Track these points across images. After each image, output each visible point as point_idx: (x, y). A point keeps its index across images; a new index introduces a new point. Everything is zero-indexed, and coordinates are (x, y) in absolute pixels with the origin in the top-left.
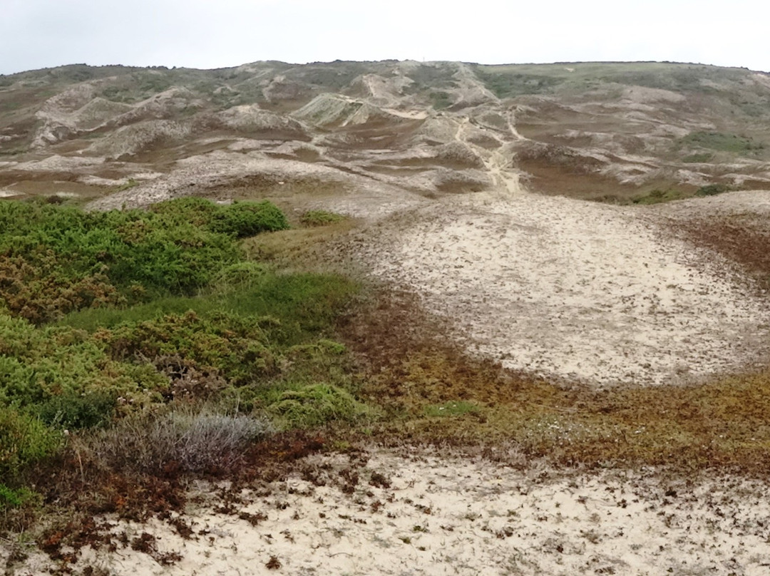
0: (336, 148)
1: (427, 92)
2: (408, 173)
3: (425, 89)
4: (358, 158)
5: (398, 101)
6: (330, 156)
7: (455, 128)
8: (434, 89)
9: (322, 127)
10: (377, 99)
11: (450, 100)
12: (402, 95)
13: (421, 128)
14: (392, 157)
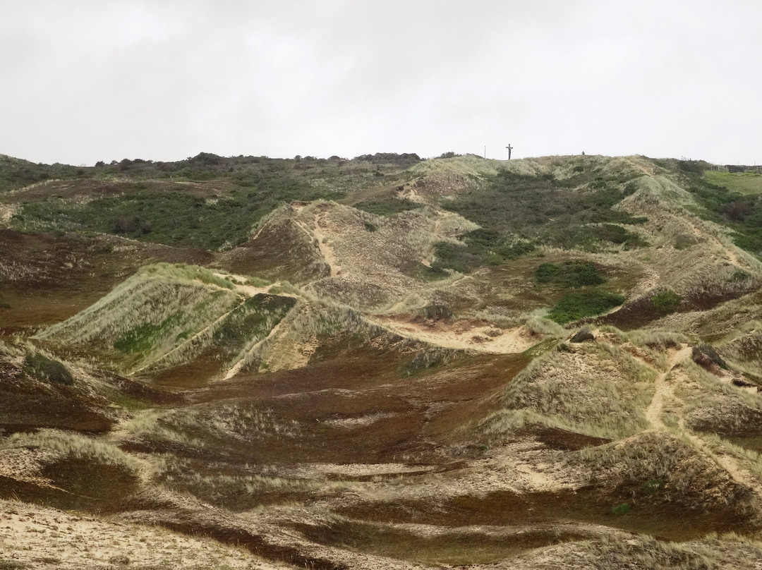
0: (202, 459)
1: (524, 261)
2: (480, 552)
3: (520, 250)
4: (283, 496)
5: (422, 295)
6: (181, 488)
7: (642, 385)
8: (552, 252)
9: (147, 382)
10: (346, 287)
11: (612, 287)
12: (436, 272)
13: (516, 385)
14: (414, 492)
